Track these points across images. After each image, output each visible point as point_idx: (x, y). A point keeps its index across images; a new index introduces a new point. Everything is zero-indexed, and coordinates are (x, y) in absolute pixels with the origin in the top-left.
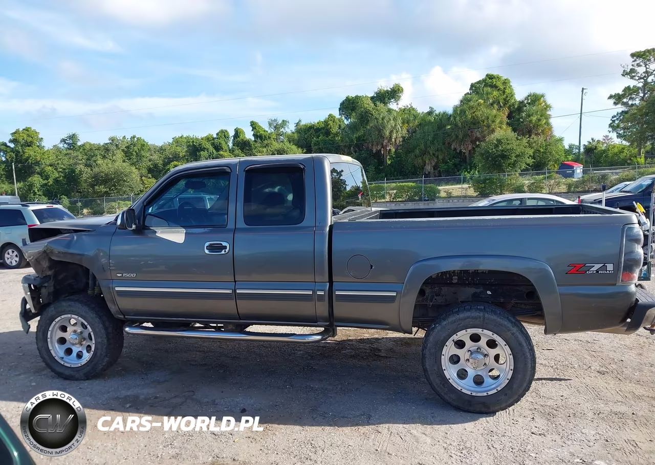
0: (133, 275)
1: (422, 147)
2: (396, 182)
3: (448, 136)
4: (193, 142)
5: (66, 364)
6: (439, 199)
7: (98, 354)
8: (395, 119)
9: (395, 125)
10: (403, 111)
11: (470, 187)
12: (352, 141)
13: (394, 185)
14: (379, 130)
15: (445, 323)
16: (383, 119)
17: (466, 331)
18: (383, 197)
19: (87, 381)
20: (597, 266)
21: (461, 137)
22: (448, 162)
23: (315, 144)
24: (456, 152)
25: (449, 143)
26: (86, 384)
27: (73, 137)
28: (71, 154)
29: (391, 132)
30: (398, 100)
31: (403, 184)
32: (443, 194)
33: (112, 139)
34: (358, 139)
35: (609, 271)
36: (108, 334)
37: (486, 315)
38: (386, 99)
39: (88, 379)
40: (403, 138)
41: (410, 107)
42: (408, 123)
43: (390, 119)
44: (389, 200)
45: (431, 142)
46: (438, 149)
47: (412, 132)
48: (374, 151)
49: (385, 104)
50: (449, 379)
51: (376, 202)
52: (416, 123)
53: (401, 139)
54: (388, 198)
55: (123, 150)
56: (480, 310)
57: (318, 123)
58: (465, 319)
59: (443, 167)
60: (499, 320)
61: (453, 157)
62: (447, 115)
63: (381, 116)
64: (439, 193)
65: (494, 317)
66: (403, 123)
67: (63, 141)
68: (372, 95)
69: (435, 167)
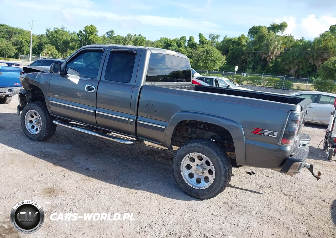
0: (57, 96)
1: (291, 59)
2: (269, 76)
3: (308, 55)
4: (167, 41)
5: (30, 132)
6: (291, 90)
7: (42, 131)
8: (278, 41)
9: (278, 45)
10: (286, 37)
11: (312, 86)
12: (251, 50)
13: (267, 78)
14: (268, 46)
15: (185, 147)
16: (271, 40)
17: (194, 153)
18: (260, 83)
19: (37, 142)
20: (269, 132)
21: (315, 56)
22: (305, 70)
23: (231, 50)
24: (311, 65)
25: (307, 59)
26: (36, 143)
27: (112, 32)
28: (109, 40)
29: (274, 48)
30: (283, 31)
31: (273, 78)
32: (295, 87)
33: (129, 35)
34: (255, 50)
35: (275, 136)
36: (47, 122)
37: (205, 147)
38: (276, 30)
39: (38, 141)
40: (281, 52)
41: (290, 35)
42: (286, 44)
43: (275, 41)
44: (263, 86)
45: (297, 57)
46: (300, 61)
47: (287, 50)
48: (263, 58)
49: (275, 32)
50: (183, 176)
51: (255, 86)
52: (291, 45)
53: (280, 53)
54: (262, 85)
55: (133, 42)
56: (203, 144)
57: (235, 38)
58: (195, 147)
59: (301, 72)
60: (211, 151)
61: (308, 68)
62: (311, 43)
63: (270, 39)
64: (293, 86)
65: (209, 149)
66: (283, 44)
67: (107, 33)
68: (269, 26)
69: (296, 72)
